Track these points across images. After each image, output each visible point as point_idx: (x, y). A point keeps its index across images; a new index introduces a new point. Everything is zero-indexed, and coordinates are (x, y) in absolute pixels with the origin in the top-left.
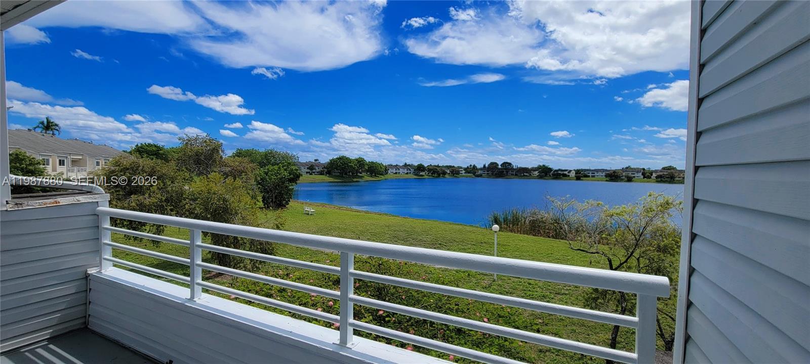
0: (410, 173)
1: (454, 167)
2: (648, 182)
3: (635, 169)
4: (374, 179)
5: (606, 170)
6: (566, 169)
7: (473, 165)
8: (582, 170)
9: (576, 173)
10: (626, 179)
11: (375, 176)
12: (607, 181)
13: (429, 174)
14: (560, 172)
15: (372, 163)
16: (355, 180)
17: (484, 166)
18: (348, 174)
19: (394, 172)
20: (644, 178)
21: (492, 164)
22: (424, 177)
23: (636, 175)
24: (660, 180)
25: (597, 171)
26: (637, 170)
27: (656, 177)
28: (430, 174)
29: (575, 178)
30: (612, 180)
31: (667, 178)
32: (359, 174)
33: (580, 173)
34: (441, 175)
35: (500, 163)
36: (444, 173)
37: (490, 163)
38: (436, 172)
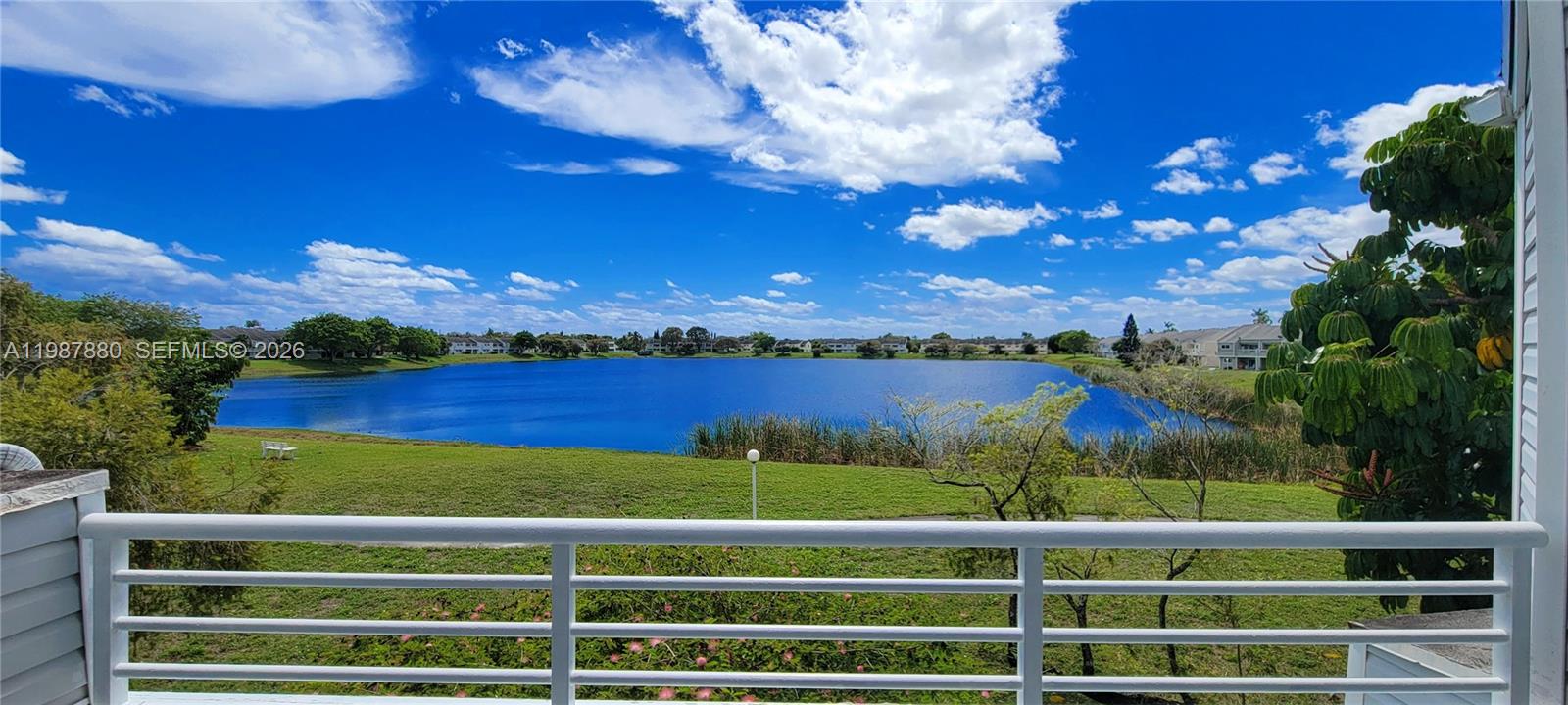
0: (501, 351)
1: (595, 337)
2: (914, 358)
3: (897, 338)
4: (415, 366)
5: (858, 341)
6: (796, 338)
7: (633, 333)
8: (823, 341)
9: (813, 347)
10: (886, 355)
11: (417, 359)
12: (859, 358)
13: (543, 352)
14: (787, 345)
15: (410, 330)
16: (365, 369)
17: (656, 335)
18: (346, 355)
19: (464, 350)
20: (910, 351)
21: (671, 331)
22: (532, 359)
23: (899, 348)
24: (929, 354)
25: (845, 341)
26: (900, 340)
27: (927, 351)
28: (545, 353)
29: (812, 355)
30: (866, 357)
31: (940, 351)
32: (375, 356)
33: (819, 346)
34: (571, 354)
35: (685, 329)
36: (577, 350)
37: (665, 329)
38: (558, 348)
